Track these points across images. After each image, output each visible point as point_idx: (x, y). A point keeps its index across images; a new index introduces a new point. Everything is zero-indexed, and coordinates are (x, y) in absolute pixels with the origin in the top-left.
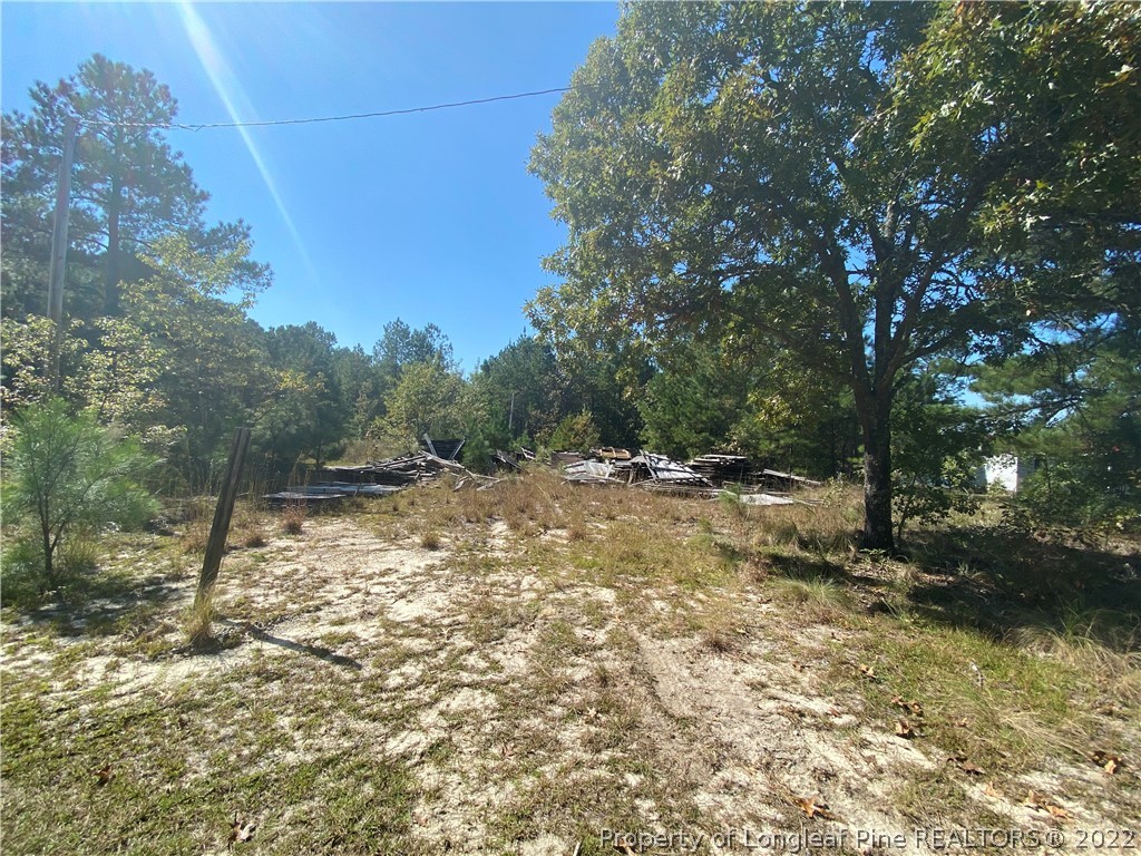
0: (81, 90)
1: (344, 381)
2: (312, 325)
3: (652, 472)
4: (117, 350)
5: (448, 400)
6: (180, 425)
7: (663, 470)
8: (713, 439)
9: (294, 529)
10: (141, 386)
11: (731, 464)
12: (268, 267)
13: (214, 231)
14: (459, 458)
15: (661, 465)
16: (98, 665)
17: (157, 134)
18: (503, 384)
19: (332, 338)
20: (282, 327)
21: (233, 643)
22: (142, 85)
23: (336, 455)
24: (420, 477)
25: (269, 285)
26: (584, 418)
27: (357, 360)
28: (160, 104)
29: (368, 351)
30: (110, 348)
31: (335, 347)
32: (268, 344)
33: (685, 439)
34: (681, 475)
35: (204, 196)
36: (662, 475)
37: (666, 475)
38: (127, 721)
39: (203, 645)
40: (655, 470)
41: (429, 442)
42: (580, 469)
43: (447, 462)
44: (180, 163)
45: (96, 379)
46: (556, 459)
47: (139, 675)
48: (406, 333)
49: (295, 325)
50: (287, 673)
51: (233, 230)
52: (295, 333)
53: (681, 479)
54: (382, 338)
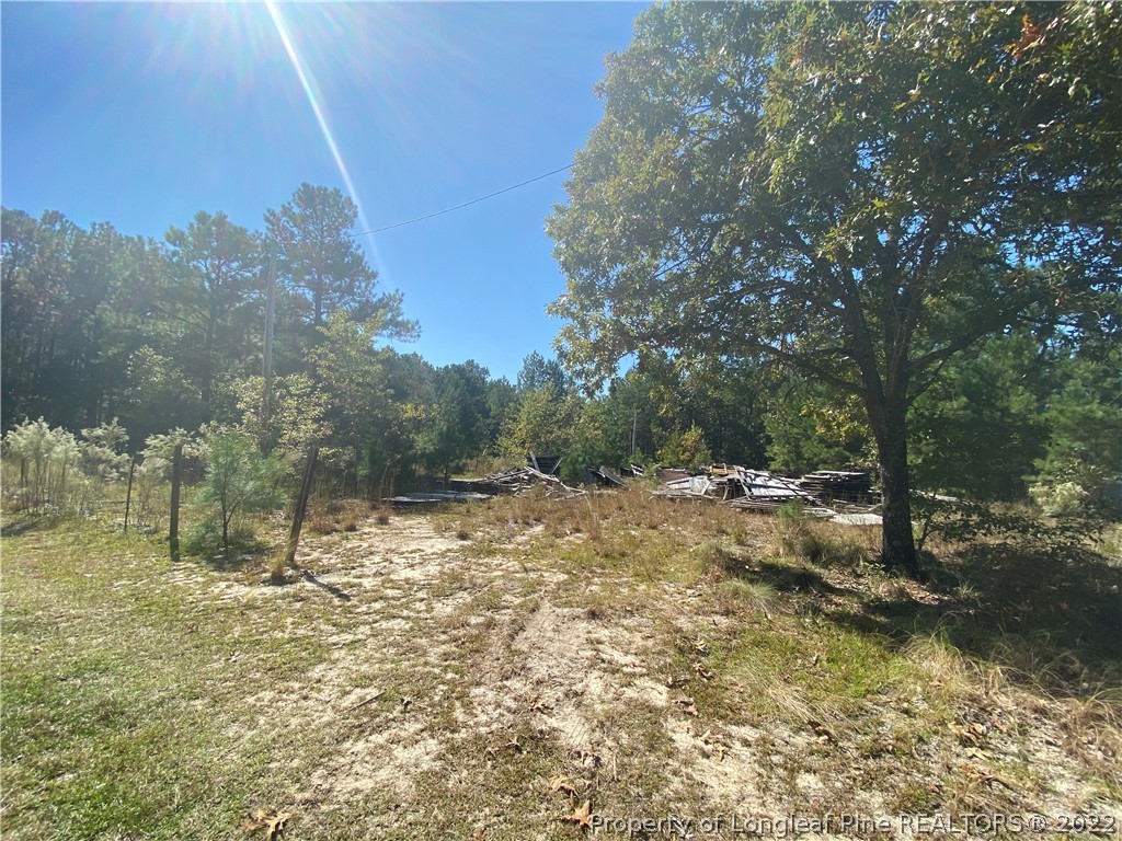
0: (296, 210)
1: (493, 407)
2: (470, 363)
3: (746, 489)
4: (299, 396)
5: (568, 421)
6: (337, 447)
7: (760, 486)
8: (847, 454)
9: (383, 521)
10: (316, 420)
11: (844, 480)
12: (417, 323)
13: (380, 301)
14: (557, 473)
15: (759, 481)
16: (223, 585)
17: (345, 233)
18: (628, 404)
19: (486, 372)
20: (447, 366)
21: (292, 580)
22: (334, 199)
23: (460, 470)
24: (520, 490)
25: (419, 336)
26: (693, 434)
27: (502, 389)
28: (346, 212)
29: (513, 382)
30: (296, 395)
31: (488, 380)
32: (436, 381)
33: (816, 455)
34: (780, 492)
35: (374, 275)
36: (756, 492)
37: (763, 492)
38: (218, 610)
39: (278, 580)
40: (750, 487)
41: (534, 459)
42: (686, 485)
43: (547, 477)
44: (360, 252)
45: (288, 417)
46: (662, 476)
47: (243, 592)
48: (541, 363)
49: (457, 364)
50: (309, 598)
51: (391, 298)
52: (458, 370)
53: (780, 497)
54: (522, 369)
